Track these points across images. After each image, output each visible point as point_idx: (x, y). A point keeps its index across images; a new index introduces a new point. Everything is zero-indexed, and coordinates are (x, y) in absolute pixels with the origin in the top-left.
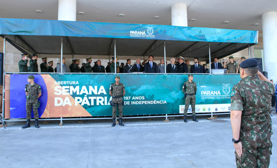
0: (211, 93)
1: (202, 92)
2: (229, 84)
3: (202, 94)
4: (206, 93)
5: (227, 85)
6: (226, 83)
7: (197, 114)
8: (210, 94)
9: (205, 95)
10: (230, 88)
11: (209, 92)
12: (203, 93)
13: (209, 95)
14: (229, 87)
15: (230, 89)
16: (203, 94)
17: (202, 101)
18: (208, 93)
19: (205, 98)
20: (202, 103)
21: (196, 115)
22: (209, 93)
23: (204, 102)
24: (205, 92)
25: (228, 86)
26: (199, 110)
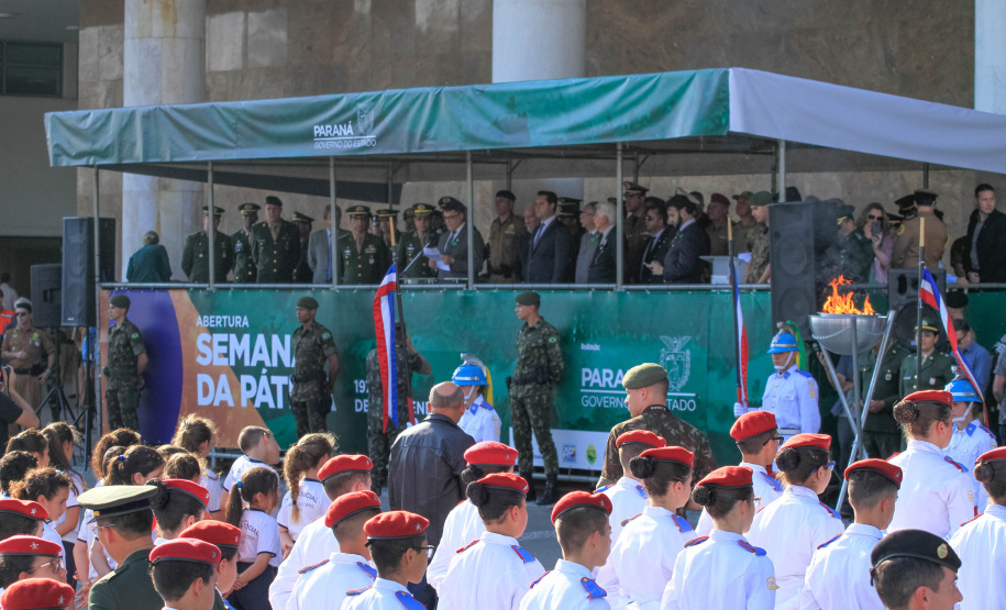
0: (617, 382)
1: (584, 370)
2: (686, 338)
3: (584, 379)
4: (598, 381)
5: (678, 343)
6: (676, 333)
7: (564, 471)
8: (613, 381)
9: (596, 386)
10: (688, 359)
11: (608, 375)
12: (588, 379)
13: (607, 387)
14: (688, 352)
15: (688, 366)
16: (588, 383)
17: (585, 416)
18: (605, 379)
19: (593, 401)
20: (583, 424)
21: (560, 477)
22: (609, 380)
23: (592, 421)
24: (596, 371)
25: (684, 349)
26: (573, 455)
